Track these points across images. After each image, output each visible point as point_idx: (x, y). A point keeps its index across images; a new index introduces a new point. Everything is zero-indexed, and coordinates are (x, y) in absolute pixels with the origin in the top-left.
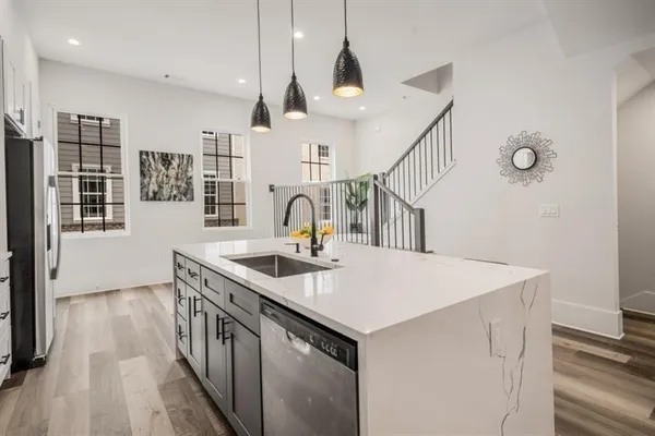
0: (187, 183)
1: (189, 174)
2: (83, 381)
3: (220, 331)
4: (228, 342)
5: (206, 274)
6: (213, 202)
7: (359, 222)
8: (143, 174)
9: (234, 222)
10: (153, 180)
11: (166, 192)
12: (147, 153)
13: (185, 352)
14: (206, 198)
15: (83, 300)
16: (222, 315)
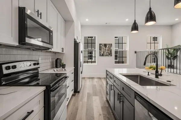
0: (110, 51)
1: (111, 49)
2: (85, 99)
3: (119, 98)
4: (122, 103)
5: (115, 79)
6: (117, 57)
7: (173, 64)
8: (100, 49)
9: (123, 62)
10: (102, 51)
11: (105, 54)
12: (101, 44)
13: (108, 99)
14: (115, 55)
15: (87, 79)
16: (120, 93)
